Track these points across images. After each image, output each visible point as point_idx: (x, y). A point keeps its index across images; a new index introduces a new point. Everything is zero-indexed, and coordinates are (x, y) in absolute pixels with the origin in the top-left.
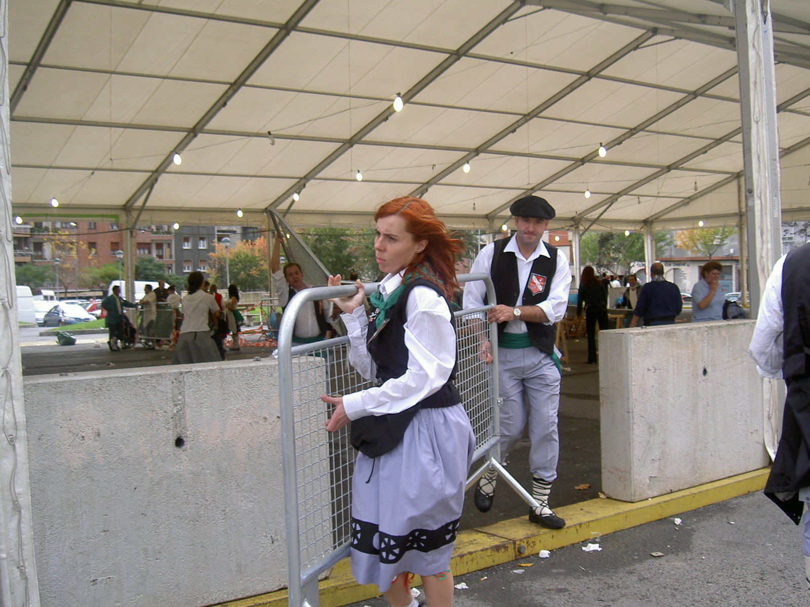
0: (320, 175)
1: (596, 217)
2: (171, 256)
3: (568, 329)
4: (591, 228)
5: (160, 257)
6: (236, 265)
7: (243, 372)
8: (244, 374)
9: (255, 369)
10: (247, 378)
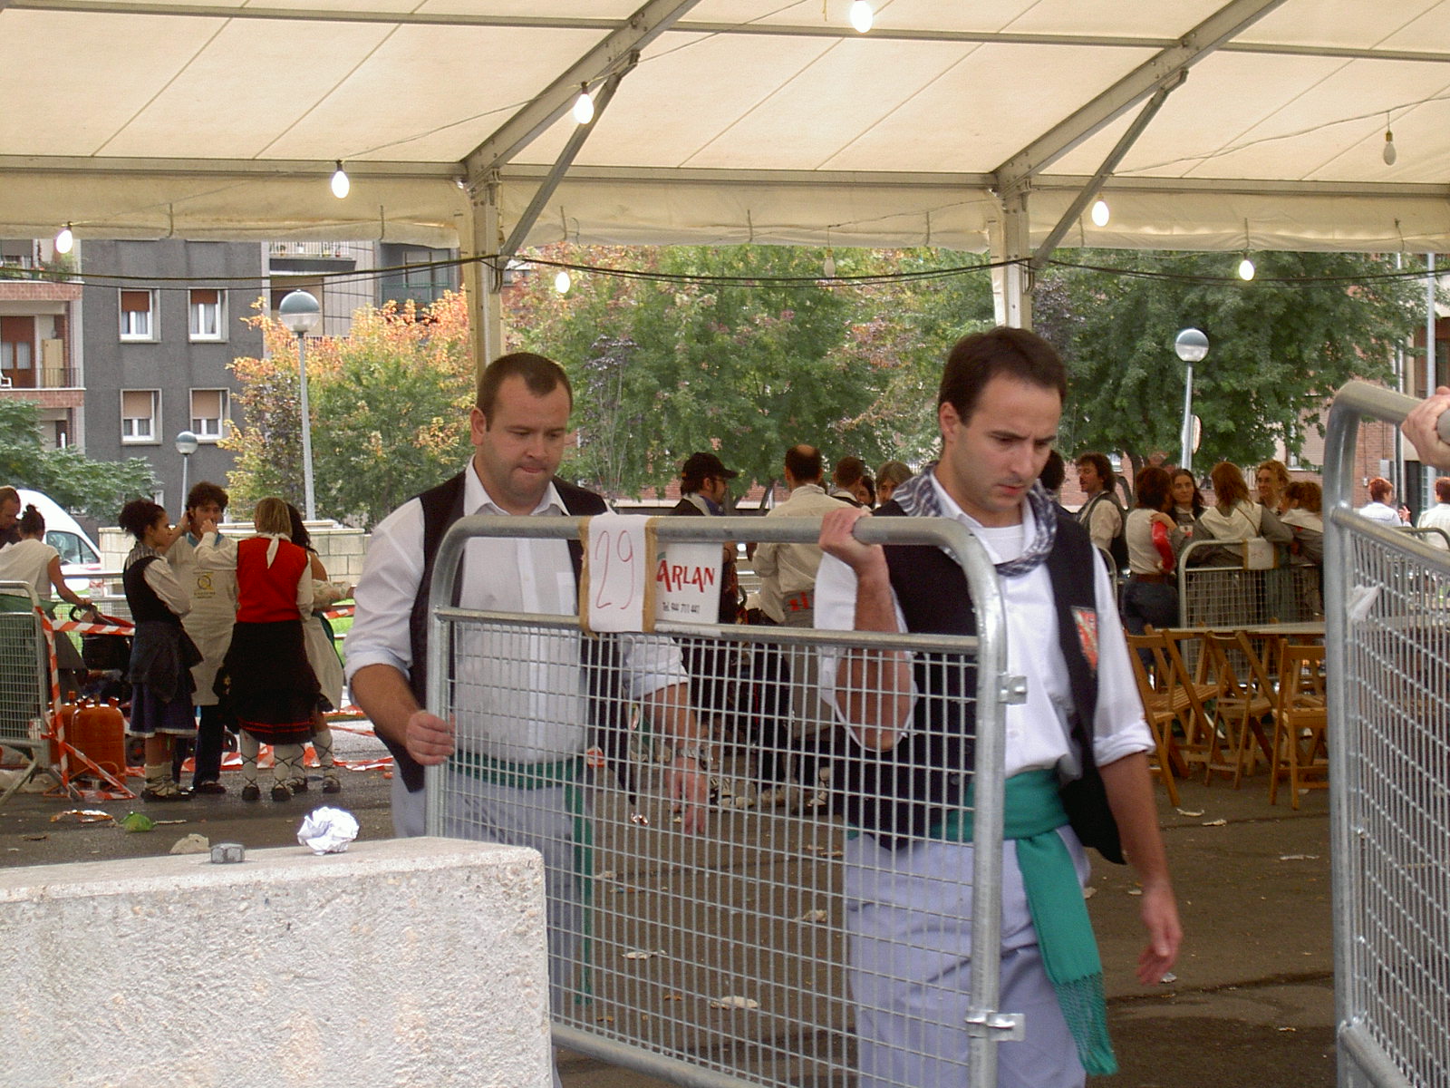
0: (698, 11)
5: (22, 377)
6: (346, 408)
7: (150, 915)
8: (155, 927)
9: (207, 900)
10: (169, 942)
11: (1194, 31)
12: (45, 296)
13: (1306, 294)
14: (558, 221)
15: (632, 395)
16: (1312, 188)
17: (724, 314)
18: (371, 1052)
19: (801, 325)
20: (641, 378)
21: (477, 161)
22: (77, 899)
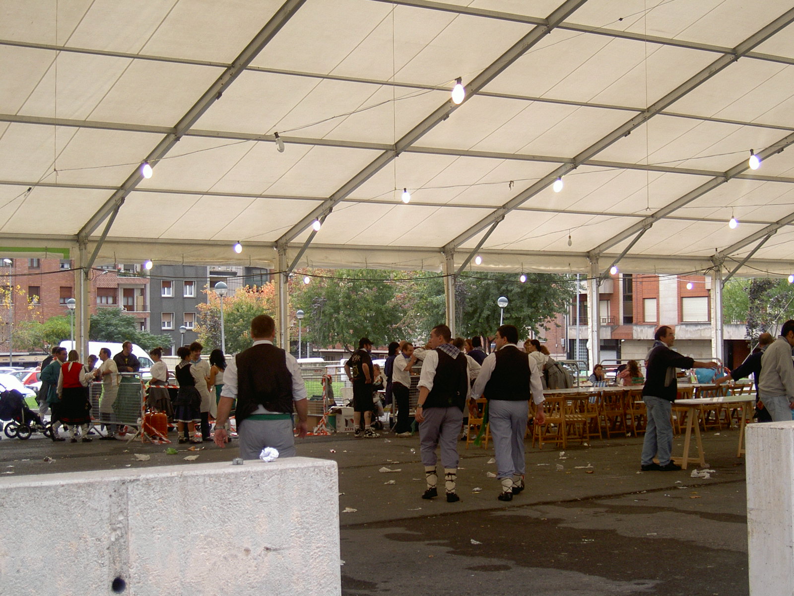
0: (352, 195)
1: (745, 256)
2: (144, 308)
3: (705, 416)
4: (738, 272)
5: (130, 308)
6: (235, 320)
7: (215, 481)
8: (217, 485)
9: (233, 477)
10: (221, 490)
11: (507, 203)
12: (138, 282)
13: (539, 286)
14: (306, 261)
15: (325, 315)
16: (543, 253)
17: (355, 289)
18: (283, 525)
19: (380, 293)
20: (328, 310)
21: (280, 241)
22: (192, 476)
